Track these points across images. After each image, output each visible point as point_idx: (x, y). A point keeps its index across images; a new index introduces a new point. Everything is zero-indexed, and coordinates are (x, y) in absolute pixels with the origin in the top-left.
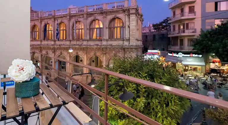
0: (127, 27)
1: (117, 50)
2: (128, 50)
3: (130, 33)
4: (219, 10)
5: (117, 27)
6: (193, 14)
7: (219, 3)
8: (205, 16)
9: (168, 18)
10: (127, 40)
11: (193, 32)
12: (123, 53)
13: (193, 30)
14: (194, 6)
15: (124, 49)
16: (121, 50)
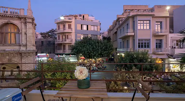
0: (23, 33)
1: (12, 55)
2: (25, 54)
3: (27, 39)
4: (83, 29)
5: (11, 33)
6: (71, 30)
7: (83, 25)
8: (77, 32)
9: (52, 29)
10: (24, 46)
11: (71, 41)
12: (20, 57)
13: (71, 40)
14: (71, 25)
15: (21, 54)
16: (17, 55)
